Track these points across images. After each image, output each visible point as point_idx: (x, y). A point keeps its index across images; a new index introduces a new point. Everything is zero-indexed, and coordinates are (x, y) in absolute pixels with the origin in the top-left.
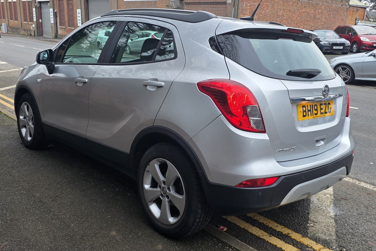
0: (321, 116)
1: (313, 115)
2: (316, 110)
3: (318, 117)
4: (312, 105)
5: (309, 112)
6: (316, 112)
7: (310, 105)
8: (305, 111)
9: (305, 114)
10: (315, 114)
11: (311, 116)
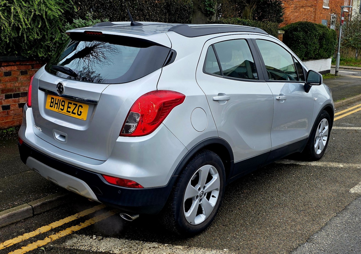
0: (66, 113)
1: (59, 109)
2: (63, 106)
3: (63, 112)
4: (60, 100)
5: (56, 105)
6: (62, 108)
7: (58, 100)
8: (53, 103)
9: (52, 105)
10: (61, 109)
11: (57, 109)
